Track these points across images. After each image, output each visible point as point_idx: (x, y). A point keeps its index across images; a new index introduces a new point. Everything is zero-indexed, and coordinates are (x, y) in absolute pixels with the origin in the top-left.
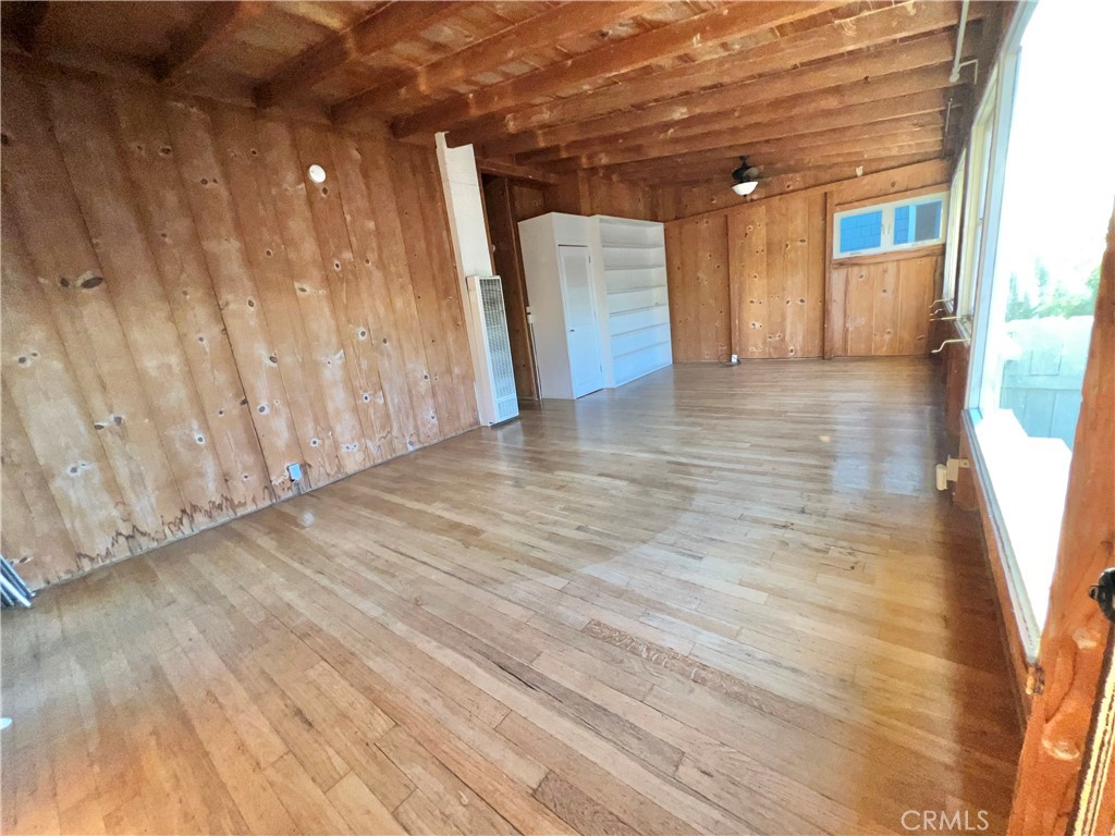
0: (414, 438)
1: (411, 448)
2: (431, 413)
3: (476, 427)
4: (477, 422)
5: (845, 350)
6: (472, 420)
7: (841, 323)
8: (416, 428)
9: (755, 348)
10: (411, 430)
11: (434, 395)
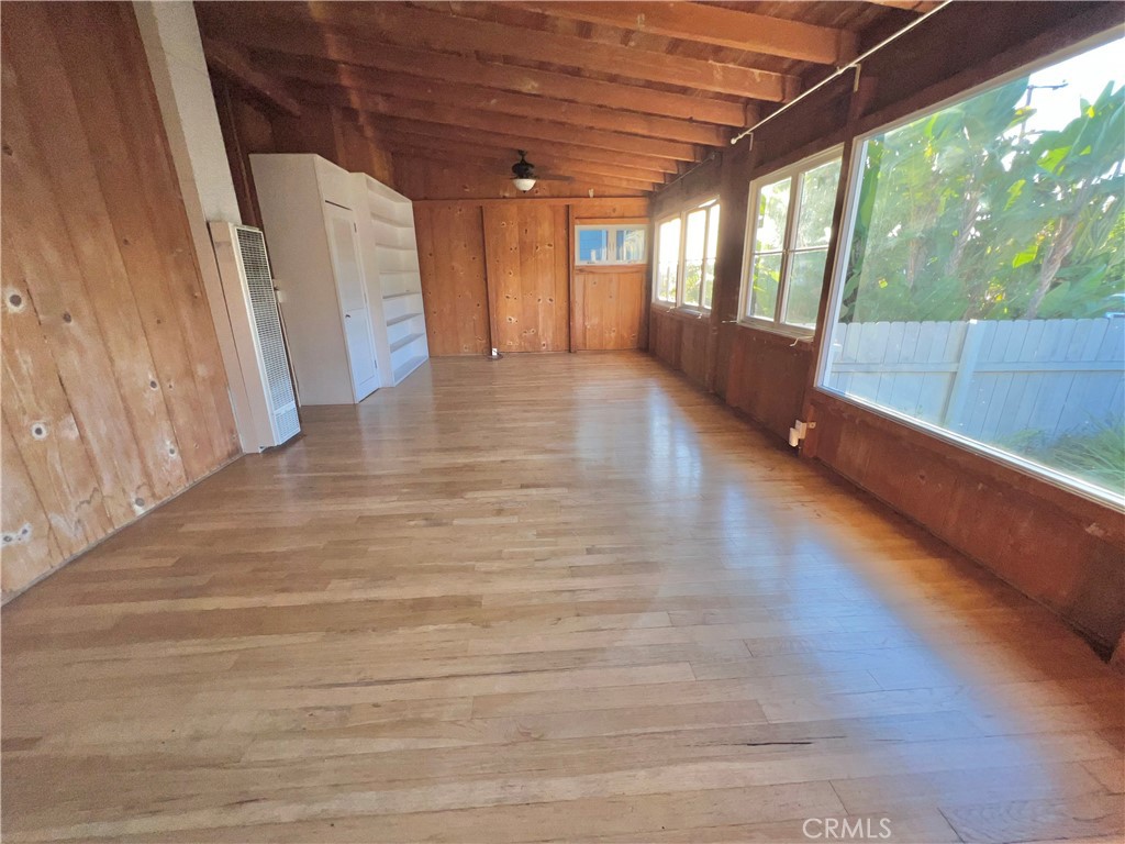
0: (144, 493)
1: (140, 511)
2: (169, 444)
3: (237, 457)
4: (237, 450)
5: (585, 344)
6: (230, 447)
7: (581, 321)
8: (147, 474)
9: (512, 343)
10: (138, 479)
11: (170, 413)
